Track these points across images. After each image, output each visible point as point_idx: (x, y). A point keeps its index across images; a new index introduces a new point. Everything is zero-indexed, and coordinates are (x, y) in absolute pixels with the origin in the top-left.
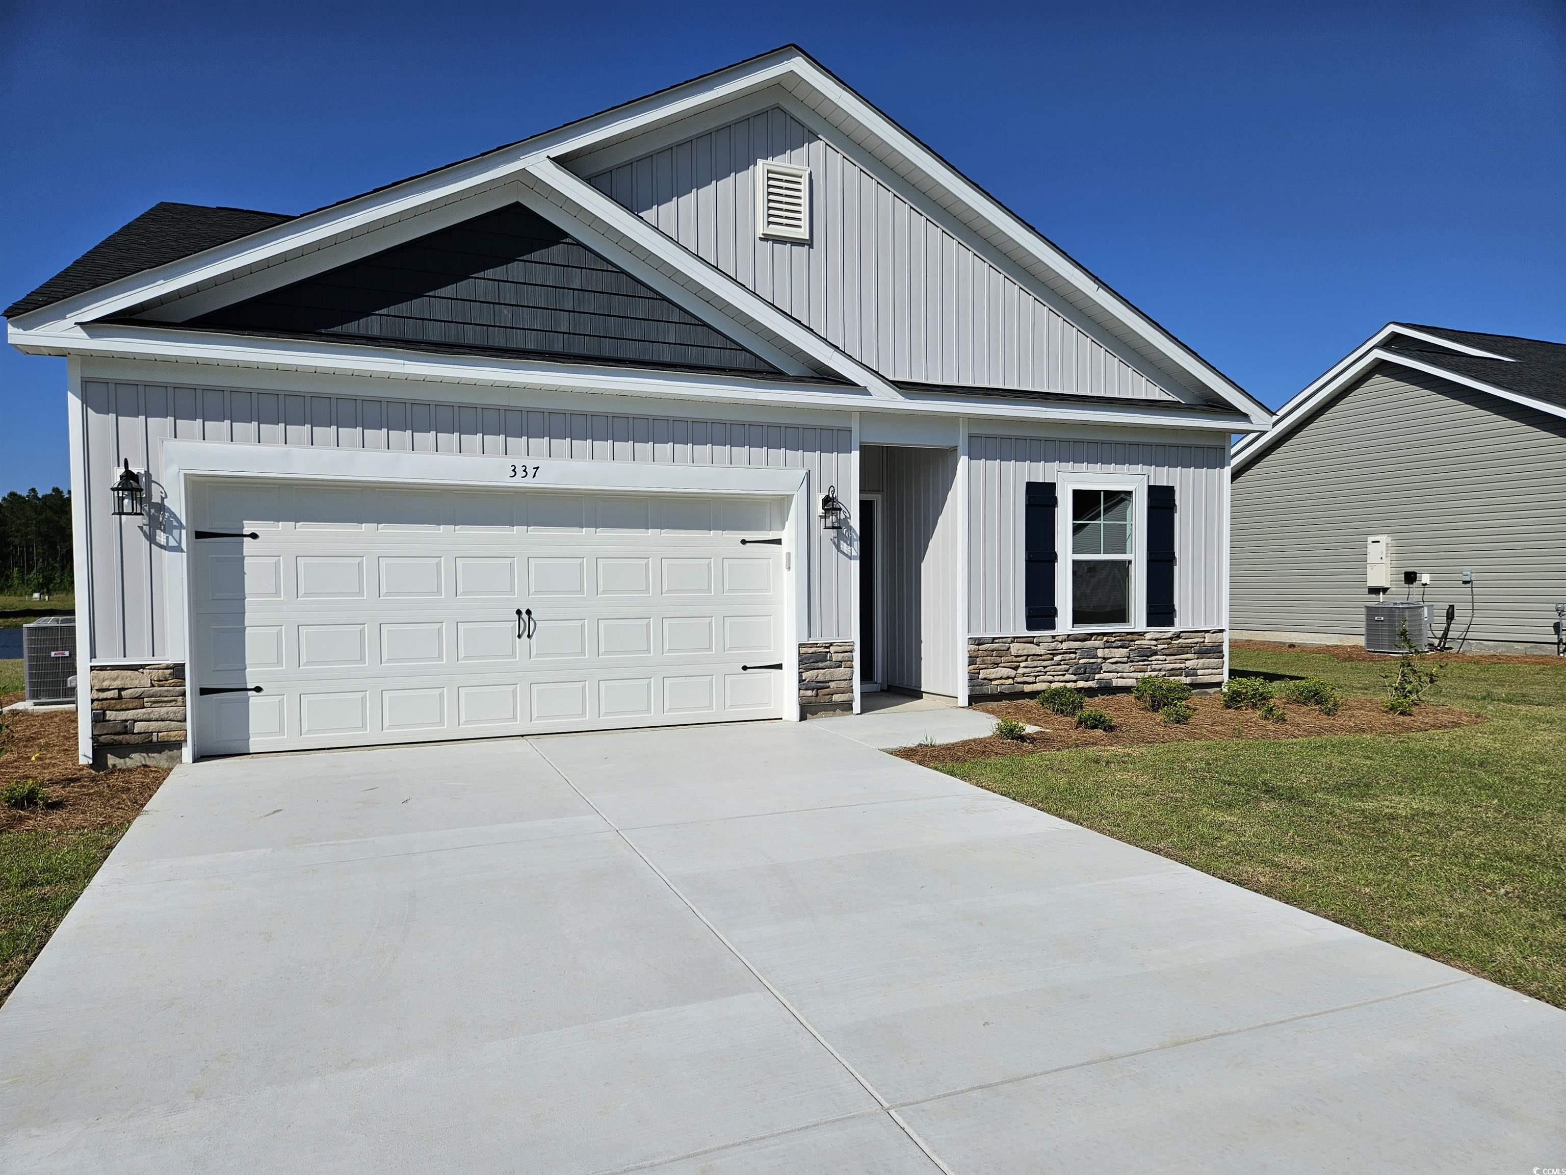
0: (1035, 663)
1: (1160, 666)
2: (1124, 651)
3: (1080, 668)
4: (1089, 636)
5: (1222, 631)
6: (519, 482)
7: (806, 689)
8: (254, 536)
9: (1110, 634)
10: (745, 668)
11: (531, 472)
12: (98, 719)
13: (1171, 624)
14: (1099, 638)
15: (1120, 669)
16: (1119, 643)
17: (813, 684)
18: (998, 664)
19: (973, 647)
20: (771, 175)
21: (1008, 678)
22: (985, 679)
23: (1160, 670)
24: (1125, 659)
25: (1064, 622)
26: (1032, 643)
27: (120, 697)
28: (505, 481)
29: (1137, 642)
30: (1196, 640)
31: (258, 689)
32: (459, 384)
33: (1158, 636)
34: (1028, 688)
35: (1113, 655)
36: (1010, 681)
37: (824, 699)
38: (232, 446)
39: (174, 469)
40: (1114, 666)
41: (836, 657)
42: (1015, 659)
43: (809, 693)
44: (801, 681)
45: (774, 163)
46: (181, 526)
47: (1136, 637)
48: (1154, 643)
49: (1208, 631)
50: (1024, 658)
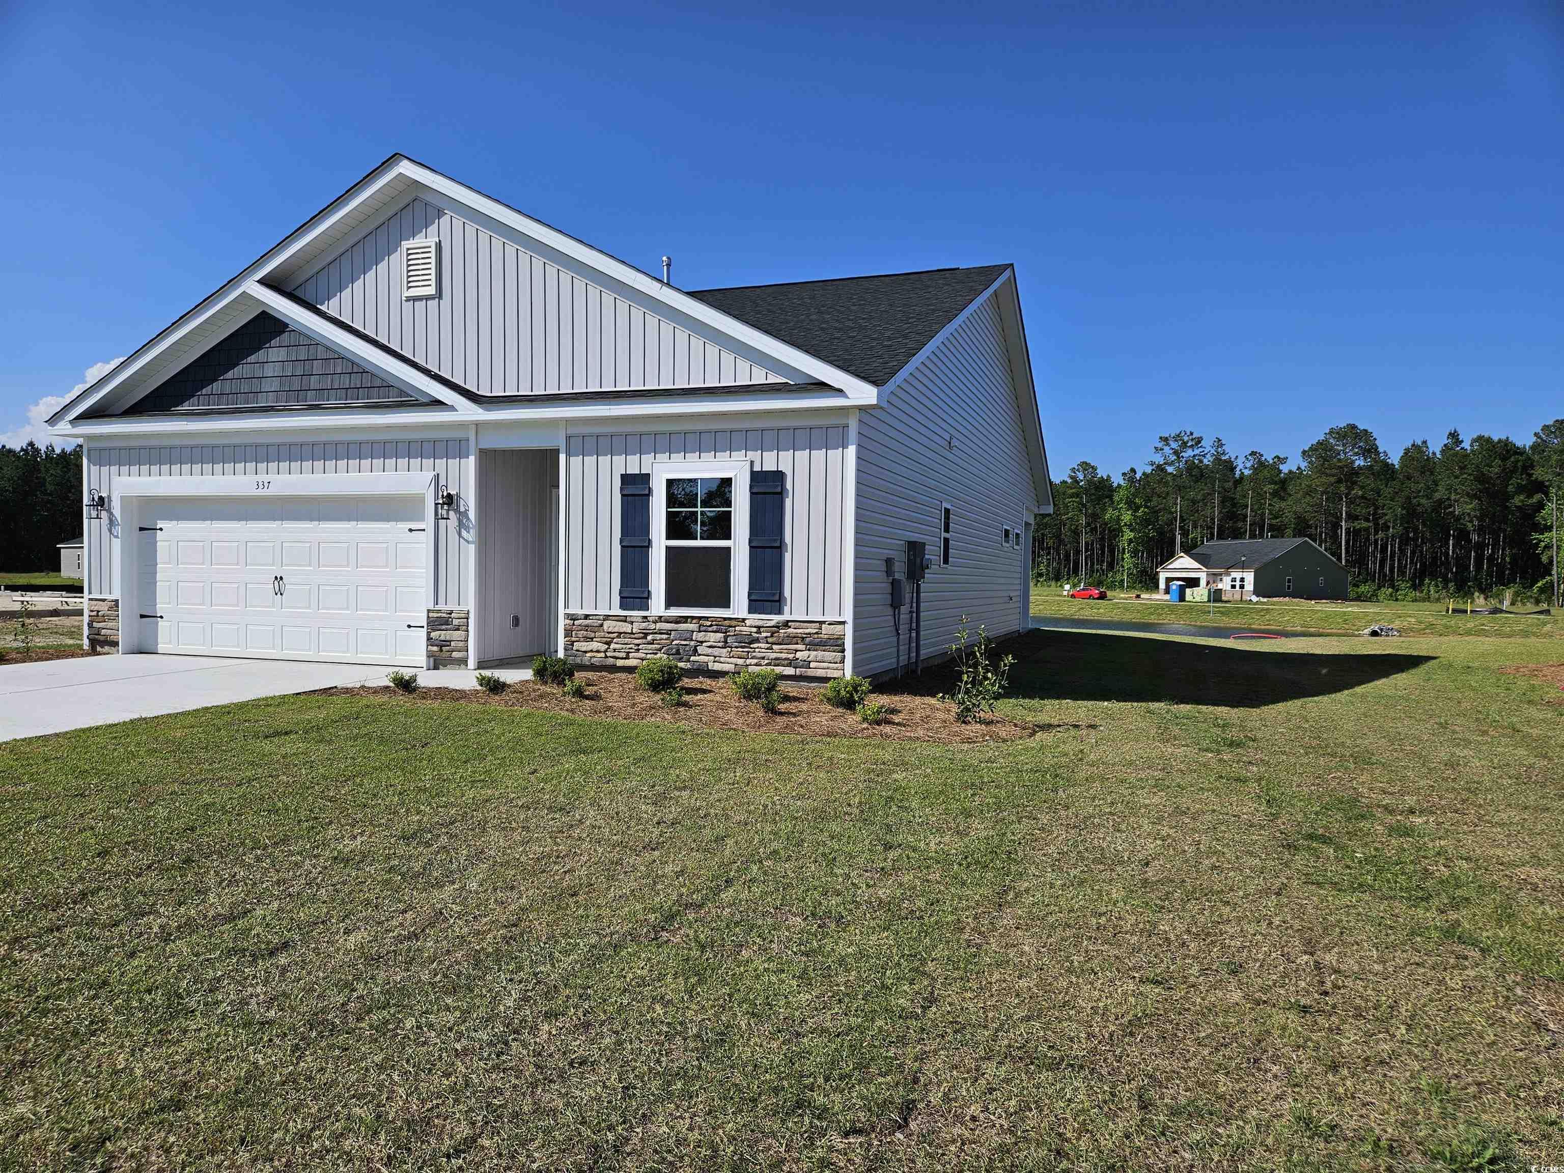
0: (626, 640)
1: (764, 655)
2: (720, 636)
3: (672, 649)
4: (685, 619)
5: (843, 623)
6: (261, 492)
7: (432, 645)
8: (161, 529)
9: (707, 618)
10: (409, 626)
11: (266, 485)
12: (90, 625)
13: (780, 612)
14: (694, 621)
15: (716, 654)
16: (715, 628)
17: (436, 642)
18: (592, 639)
19: (568, 622)
20: (410, 252)
21: (598, 651)
22: (577, 651)
23: (763, 658)
24: (720, 644)
25: (658, 605)
26: (625, 621)
27: (98, 616)
28: (254, 492)
29: (737, 628)
30: (807, 631)
31: (161, 617)
32: (238, 433)
33: (760, 623)
34: (620, 663)
35: (707, 639)
36: (602, 655)
37: (445, 655)
38: (129, 478)
39: (117, 492)
40: (710, 650)
41: (456, 622)
42: (607, 635)
43: (435, 649)
44: (429, 639)
45: (415, 241)
46: (118, 525)
47: (734, 623)
48: (755, 630)
49: (824, 622)
50: (616, 635)
